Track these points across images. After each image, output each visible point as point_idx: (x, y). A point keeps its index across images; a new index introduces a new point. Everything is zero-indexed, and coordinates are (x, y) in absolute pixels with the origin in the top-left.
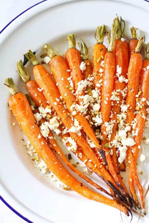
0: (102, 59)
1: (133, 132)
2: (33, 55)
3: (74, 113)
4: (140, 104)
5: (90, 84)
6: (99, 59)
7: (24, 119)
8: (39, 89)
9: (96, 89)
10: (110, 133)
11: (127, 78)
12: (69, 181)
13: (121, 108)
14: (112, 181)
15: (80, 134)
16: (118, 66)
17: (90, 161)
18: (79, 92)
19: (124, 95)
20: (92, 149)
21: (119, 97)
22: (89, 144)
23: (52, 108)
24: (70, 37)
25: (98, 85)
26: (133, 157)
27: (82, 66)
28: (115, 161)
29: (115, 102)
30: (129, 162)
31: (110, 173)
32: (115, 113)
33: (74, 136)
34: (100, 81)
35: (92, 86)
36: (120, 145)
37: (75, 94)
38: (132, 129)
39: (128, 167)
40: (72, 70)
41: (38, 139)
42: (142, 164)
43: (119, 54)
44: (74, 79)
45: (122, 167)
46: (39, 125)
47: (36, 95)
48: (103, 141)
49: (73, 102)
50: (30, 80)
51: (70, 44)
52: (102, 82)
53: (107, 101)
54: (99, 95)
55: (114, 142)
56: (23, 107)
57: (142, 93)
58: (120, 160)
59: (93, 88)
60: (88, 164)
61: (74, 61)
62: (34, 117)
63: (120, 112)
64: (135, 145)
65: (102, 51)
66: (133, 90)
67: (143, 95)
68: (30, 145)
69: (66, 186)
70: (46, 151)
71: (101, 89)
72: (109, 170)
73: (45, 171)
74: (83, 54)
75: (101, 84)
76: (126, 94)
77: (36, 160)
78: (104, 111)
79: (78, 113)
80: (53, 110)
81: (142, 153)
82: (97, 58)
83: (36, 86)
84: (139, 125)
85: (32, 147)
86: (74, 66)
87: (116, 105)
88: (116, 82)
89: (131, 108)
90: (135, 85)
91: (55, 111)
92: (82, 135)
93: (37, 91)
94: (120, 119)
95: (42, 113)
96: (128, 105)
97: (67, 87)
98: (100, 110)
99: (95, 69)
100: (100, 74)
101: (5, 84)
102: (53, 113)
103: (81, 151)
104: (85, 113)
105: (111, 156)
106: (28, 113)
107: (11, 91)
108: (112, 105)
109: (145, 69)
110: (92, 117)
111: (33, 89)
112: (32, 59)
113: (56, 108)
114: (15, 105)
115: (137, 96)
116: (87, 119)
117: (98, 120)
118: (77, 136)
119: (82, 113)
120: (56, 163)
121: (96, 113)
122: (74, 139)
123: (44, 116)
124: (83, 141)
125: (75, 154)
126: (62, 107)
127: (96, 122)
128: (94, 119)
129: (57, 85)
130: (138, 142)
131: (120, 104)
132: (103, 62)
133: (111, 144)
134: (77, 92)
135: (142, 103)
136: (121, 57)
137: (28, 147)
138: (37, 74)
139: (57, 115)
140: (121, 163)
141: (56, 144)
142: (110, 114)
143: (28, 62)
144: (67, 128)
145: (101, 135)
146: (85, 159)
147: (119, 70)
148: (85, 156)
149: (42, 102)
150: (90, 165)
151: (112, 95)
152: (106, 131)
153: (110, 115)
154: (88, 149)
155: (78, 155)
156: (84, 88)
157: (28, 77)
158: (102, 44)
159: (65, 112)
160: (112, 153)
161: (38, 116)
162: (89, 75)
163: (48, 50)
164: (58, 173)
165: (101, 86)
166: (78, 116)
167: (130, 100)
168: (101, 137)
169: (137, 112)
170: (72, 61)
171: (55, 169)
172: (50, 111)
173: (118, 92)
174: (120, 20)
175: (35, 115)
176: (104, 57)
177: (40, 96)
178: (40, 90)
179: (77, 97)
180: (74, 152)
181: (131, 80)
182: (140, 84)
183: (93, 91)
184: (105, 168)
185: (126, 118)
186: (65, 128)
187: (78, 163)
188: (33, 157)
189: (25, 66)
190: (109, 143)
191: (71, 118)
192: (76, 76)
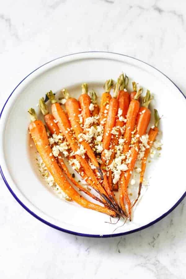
0: (107, 104)
1: (127, 160)
2: (53, 95)
3: (81, 140)
4: (134, 139)
5: (96, 122)
6: (105, 103)
7: (40, 140)
8: (54, 120)
9: (101, 125)
10: (108, 159)
11: (125, 118)
12: (71, 191)
13: (119, 141)
14: (106, 194)
15: (84, 157)
16: (119, 109)
17: (90, 178)
18: (86, 125)
19: (122, 131)
20: (92, 170)
21: (118, 132)
22: (90, 166)
23: (63, 136)
24: (84, 85)
25: (102, 122)
26: (125, 179)
27: (91, 107)
28: (110, 181)
29: (114, 136)
30: (122, 182)
31: (105, 189)
32: (114, 144)
33: (79, 158)
34: (105, 119)
35: (97, 123)
36: (115, 169)
37: (83, 128)
38: (126, 158)
39: (120, 189)
40: (82, 110)
41: (50, 156)
42: (132, 187)
43: (122, 100)
44: (84, 116)
45: (116, 187)
46: (52, 148)
47: (52, 124)
48: (102, 165)
49: (81, 132)
50: (48, 113)
51: (83, 91)
52: (106, 121)
53: (108, 134)
54: (103, 130)
55: (111, 166)
56: (40, 131)
57: (137, 131)
58: (115, 181)
59: (98, 124)
60: (88, 181)
61: (85, 103)
62: (49, 141)
63: (118, 144)
64: (127, 170)
65: (108, 98)
66: (130, 128)
67: (138, 133)
68: (42, 164)
69: (68, 197)
70: (54, 166)
71: (104, 125)
72: (105, 187)
73: (52, 184)
74: (93, 100)
75: (105, 122)
76: (124, 131)
77: (45, 176)
78: (105, 141)
79: (84, 140)
80: (64, 137)
81: (133, 178)
82: (103, 103)
83: (53, 118)
84: (132, 155)
85: (44, 165)
86: (85, 106)
87: (115, 138)
88: (117, 121)
89: (127, 142)
90: (132, 123)
91: (65, 138)
92: (85, 158)
93: (53, 122)
94: (118, 149)
95: (55, 139)
96: (125, 139)
97: (77, 121)
98: (102, 141)
99: (101, 110)
100: (104, 115)
101: (29, 112)
102: (64, 139)
103: (83, 171)
104: (90, 141)
105: (107, 178)
106: (44, 136)
107: (33, 118)
108: (112, 137)
109: (141, 113)
110: (94, 145)
111: (50, 120)
112: (52, 98)
113: (67, 136)
114: (34, 129)
115: (133, 133)
116: (91, 147)
117: (99, 148)
118: (81, 158)
119: (87, 141)
120: (62, 176)
121: (98, 143)
122: (78, 161)
123: (57, 141)
124: (86, 163)
125: (78, 173)
126: (71, 136)
127: (98, 150)
128: (96, 147)
129: (69, 119)
130: (130, 168)
131: (119, 138)
132: (108, 106)
133: (108, 168)
134: (84, 125)
135: (137, 138)
136: (123, 103)
137: (40, 165)
138: (54, 109)
139: (67, 141)
140: (115, 183)
141: (63, 162)
142: (110, 144)
143: (49, 101)
144: (73, 152)
145: (101, 160)
146: (85, 177)
147: (120, 112)
148: (86, 175)
149: (55, 131)
150: (89, 182)
151: (113, 130)
152: (105, 157)
153: (110, 146)
154: (89, 169)
155: (81, 174)
156: (91, 124)
157: (47, 111)
158: (109, 93)
159: (73, 139)
160: (108, 175)
161: (52, 141)
162: (96, 115)
163: (66, 93)
164: (63, 184)
165: (105, 124)
166: (84, 143)
167: (127, 135)
168: (101, 162)
169: (132, 145)
170: (84, 103)
171: (60, 181)
172: (62, 137)
173: (118, 128)
174: (125, 77)
175: (49, 139)
176: (109, 102)
177: (55, 126)
178: (56, 122)
179: (84, 129)
180: (77, 170)
181: (129, 120)
182: (136, 124)
183: (98, 127)
184: (102, 186)
185: (122, 150)
186: (72, 152)
187: (80, 181)
188: (43, 174)
189: (46, 103)
190: (107, 167)
191: (78, 144)
192: (86, 114)
